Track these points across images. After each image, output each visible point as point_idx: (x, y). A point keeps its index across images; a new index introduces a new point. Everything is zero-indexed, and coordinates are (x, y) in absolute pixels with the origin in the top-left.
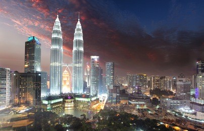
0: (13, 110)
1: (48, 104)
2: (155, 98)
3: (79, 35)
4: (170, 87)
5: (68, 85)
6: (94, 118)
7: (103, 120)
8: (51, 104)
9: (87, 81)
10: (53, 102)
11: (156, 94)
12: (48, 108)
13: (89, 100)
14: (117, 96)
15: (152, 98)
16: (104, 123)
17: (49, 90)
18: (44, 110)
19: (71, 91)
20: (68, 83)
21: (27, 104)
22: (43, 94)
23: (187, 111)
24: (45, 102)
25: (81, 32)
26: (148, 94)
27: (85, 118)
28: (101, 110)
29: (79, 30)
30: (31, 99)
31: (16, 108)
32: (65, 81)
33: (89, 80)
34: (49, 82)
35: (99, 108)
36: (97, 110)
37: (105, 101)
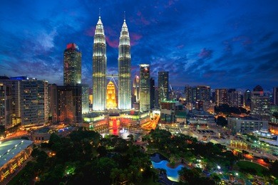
0: (52, 128)
1: (91, 121)
2: (222, 117)
3: (126, 39)
4: (242, 103)
5: (114, 100)
6: (143, 140)
7: (154, 142)
8: (94, 122)
9: (136, 94)
10: (95, 119)
11: (223, 112)
12: (90, 126)
13: (138, 117)
14: (172, 113)
15: (217, 117)
16: (155, 147)
17: (91, 106)
18: (85, 128)
19: (117, 107)
20: (113, 98)
21: (66, 121)
22: (85, 111)
23: (264, 135)
24: (87, 120)
25: (128, 36)
26: (212, 112)
27: (132, 139)
28: (152, 130)
29: (125, 33)
30: (71, 116)
31: (55, 126)
32: (110, 95)
33: (138, 93)
34: (91, 96)
35: (149, 127)
36: (147, 130)
37: (157, 120)
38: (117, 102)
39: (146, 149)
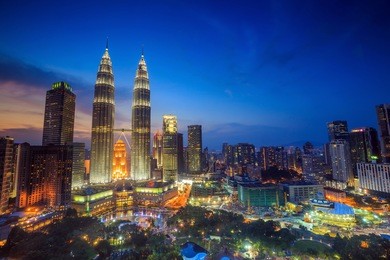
1: (86, 201)
3: (144, 81)
4: (292, 164)
6: (168, 224)
7: (185, 226)
8: (91, 203)
9: (157, 157)
10: (93, 198)
13: (161, 190)
16: (186, 234)
17: (86, 177)
19: (129, 176)
20: (123, 163)
21: (42, 204)
22: (77, 185)
24: (81, 199)
25: (147, 76)
28: (182, 208)
29: (142, 72)
30: (51, 193)
32: (118, 159)
33: (160, 156)
34: (88, 162)
35: (177, 204)
36: (174, 209)
37: (188, 192)
38: (129, 170)
39: (174, 239)
